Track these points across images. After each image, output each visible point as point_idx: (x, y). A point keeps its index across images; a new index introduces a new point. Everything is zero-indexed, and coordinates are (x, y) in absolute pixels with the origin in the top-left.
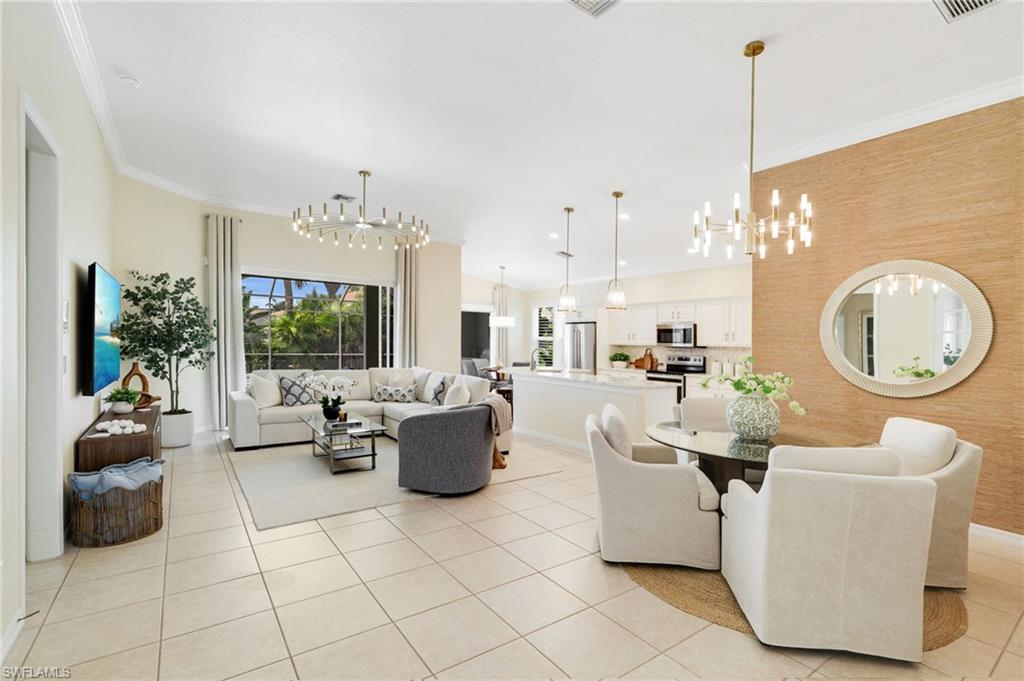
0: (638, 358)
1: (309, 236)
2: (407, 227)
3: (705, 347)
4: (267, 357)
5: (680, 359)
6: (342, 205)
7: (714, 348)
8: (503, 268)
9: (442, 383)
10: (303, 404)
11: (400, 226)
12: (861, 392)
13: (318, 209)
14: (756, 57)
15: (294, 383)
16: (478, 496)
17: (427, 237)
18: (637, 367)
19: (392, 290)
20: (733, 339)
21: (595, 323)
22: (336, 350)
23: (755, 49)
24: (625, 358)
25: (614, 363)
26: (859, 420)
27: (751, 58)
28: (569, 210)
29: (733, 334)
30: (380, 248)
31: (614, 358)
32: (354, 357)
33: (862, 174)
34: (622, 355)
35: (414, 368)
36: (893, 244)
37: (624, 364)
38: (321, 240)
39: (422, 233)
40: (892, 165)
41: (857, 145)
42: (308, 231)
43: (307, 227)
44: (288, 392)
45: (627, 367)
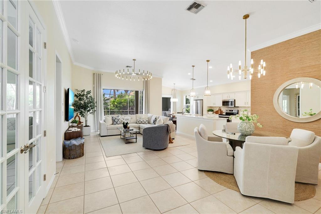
0: (216, 110)
1: (120, 78)
2: (146, 74)
3: (238, 107)
4: (109, 111)
5: (230, 111)
6: (128, 69)
7: (241, 107)
8: (175, 84)
9: (156, 118)
10: (118, 124)
11: (144, 74)
12: (287, 121)
13: (122, 71)
14: (247, 19)
15: (116, 119)
16: (164, 150)
17: (151, 77)
18: (216, 113)
19: (142, 91)
20: (247, 104)
21: (203, 100)
22: (127, 109)
23: (246, 17)
24: (212, 111)
25: (209, 112)
26: (287, 130)
27: (245, 20)
28: (193, 66)
29: (247, 102)
30: (139, 80)
31: (209, 111)
32: (132, 111)
33: (287, 50)
34: (211, 110)
35: (148, 114)
36: (298, 73)
37: (212, 112)
38: (123, 79)
39: (150, 76)
40: (298, 47)
41: (286, 41)
42: (120, 77)
43: (119, 76)
44: (114, 121)
45: (213, 113)
